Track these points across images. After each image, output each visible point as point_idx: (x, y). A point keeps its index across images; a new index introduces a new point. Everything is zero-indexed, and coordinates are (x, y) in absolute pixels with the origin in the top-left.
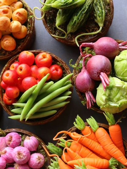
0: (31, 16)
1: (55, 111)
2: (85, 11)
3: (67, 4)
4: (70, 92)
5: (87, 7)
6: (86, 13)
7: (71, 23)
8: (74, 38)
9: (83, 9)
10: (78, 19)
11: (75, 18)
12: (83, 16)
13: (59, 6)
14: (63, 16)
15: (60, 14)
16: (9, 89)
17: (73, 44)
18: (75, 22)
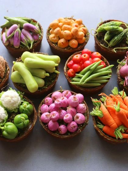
0: (88, 34)
1: (100, 84)
2: (123, 35)
3: (113, 29)
4: (110, 75)
5: (124, 34)
6: (123, 36)
7: (113, 40)
8: (113, 49)
9: (121, 34)
10: (118, 38)
11: (116, 38)
12: (121, 37)
13: (109, 29)
14: (109, 35)
15: (107, 34)
16: (75, 65)
17: (111, 52)
18: (116, 40)
